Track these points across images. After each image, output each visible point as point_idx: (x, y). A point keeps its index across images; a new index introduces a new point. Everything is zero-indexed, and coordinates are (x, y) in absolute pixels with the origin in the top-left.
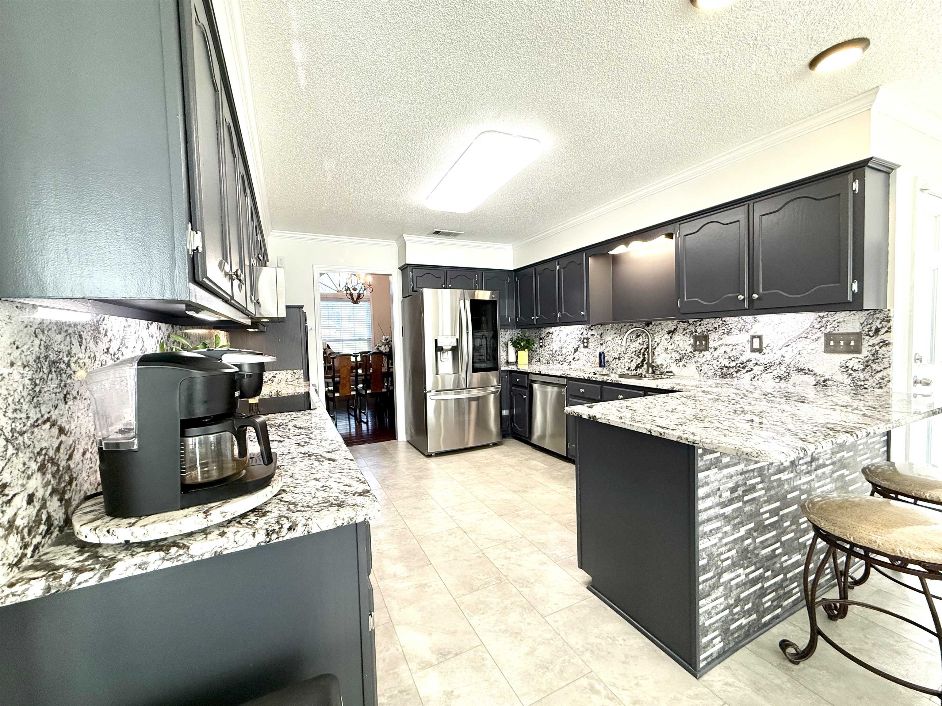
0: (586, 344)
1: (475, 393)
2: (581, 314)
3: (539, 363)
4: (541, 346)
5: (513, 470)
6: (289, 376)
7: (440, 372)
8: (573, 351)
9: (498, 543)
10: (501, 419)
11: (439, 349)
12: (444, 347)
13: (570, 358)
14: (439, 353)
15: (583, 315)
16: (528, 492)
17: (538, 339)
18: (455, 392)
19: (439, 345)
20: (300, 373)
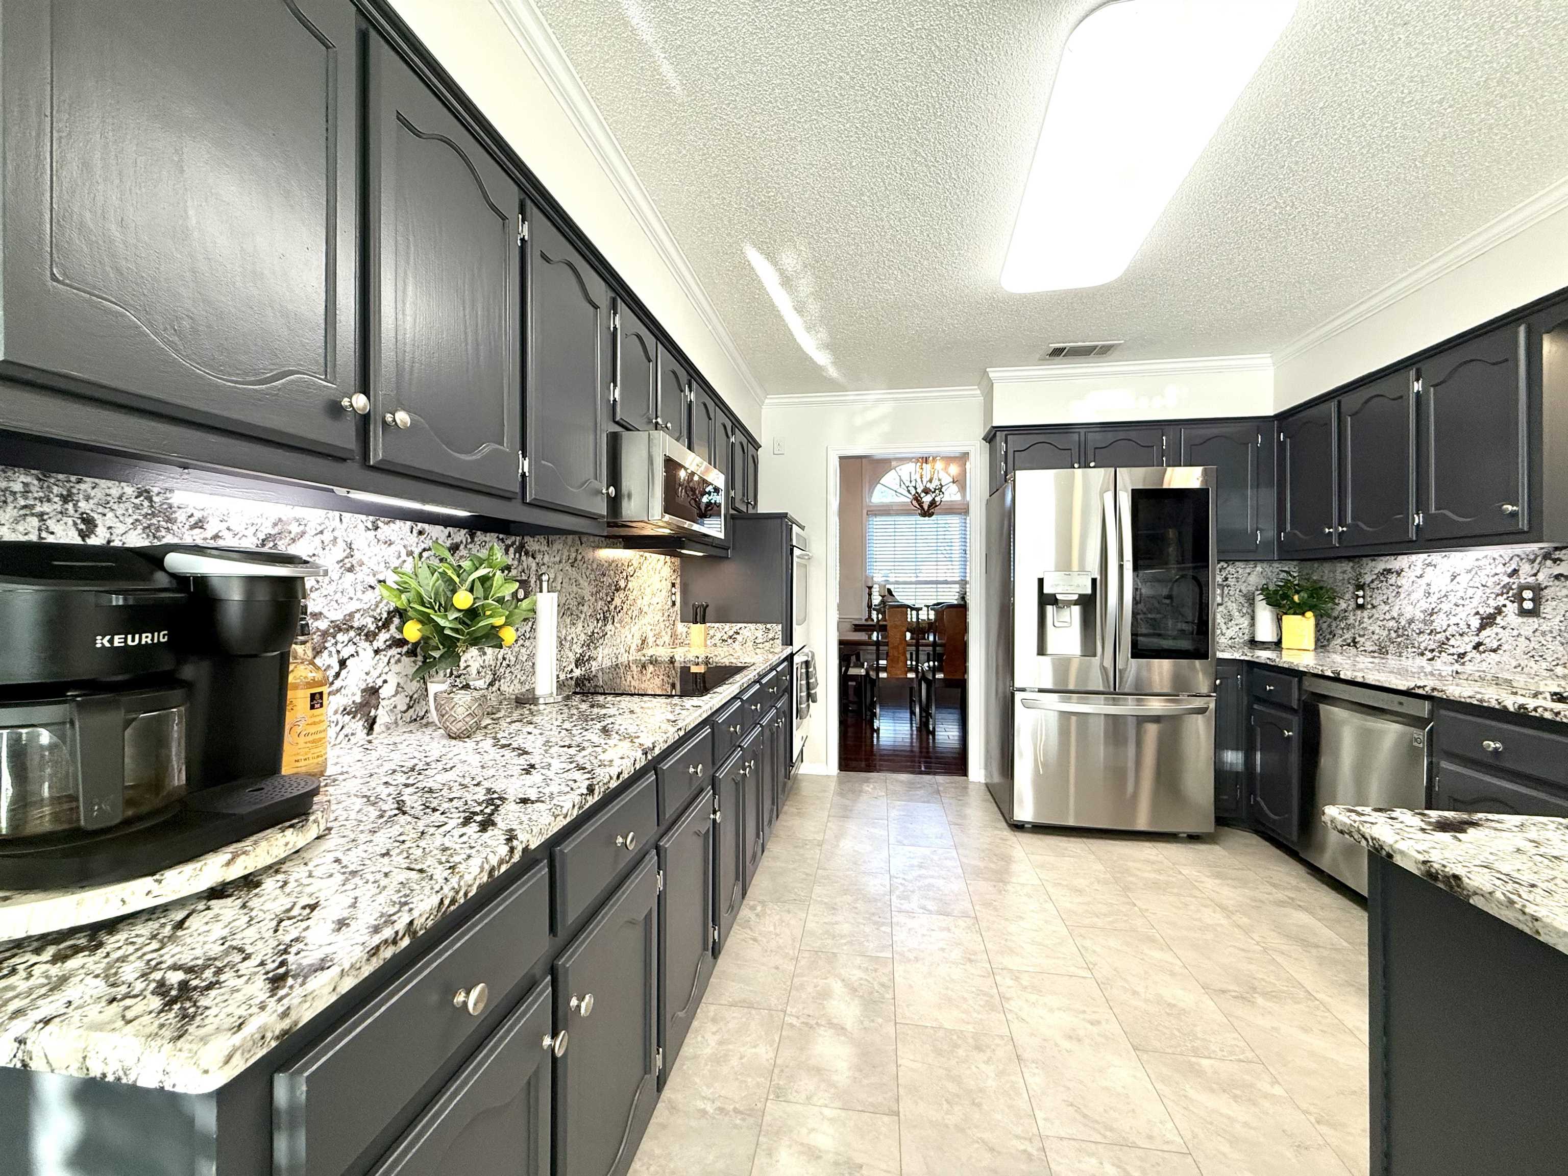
0: (1528, 605)
1: (1156, 706)
2: (1502, 512)
3: (1353, 650)
4: (1361, 607)
5: (1224, 922)
6: (759, 634)
7: (1051, 648)
8: (1475, 623)
9: (1099, 1138)
10: (1222, 776)
11: (1046, 600)
12: (1059, 597)
13: (1464, 644)
14: (1050, 609)
15: (1514, 515)
16: (1253, 1003)
17: (1351, 588)
18: (1106, 699)
19: (1046, 591)
20: (777, 629)
